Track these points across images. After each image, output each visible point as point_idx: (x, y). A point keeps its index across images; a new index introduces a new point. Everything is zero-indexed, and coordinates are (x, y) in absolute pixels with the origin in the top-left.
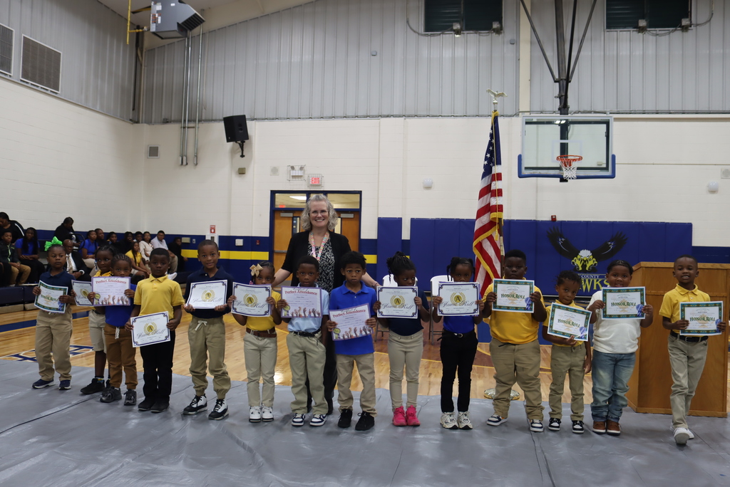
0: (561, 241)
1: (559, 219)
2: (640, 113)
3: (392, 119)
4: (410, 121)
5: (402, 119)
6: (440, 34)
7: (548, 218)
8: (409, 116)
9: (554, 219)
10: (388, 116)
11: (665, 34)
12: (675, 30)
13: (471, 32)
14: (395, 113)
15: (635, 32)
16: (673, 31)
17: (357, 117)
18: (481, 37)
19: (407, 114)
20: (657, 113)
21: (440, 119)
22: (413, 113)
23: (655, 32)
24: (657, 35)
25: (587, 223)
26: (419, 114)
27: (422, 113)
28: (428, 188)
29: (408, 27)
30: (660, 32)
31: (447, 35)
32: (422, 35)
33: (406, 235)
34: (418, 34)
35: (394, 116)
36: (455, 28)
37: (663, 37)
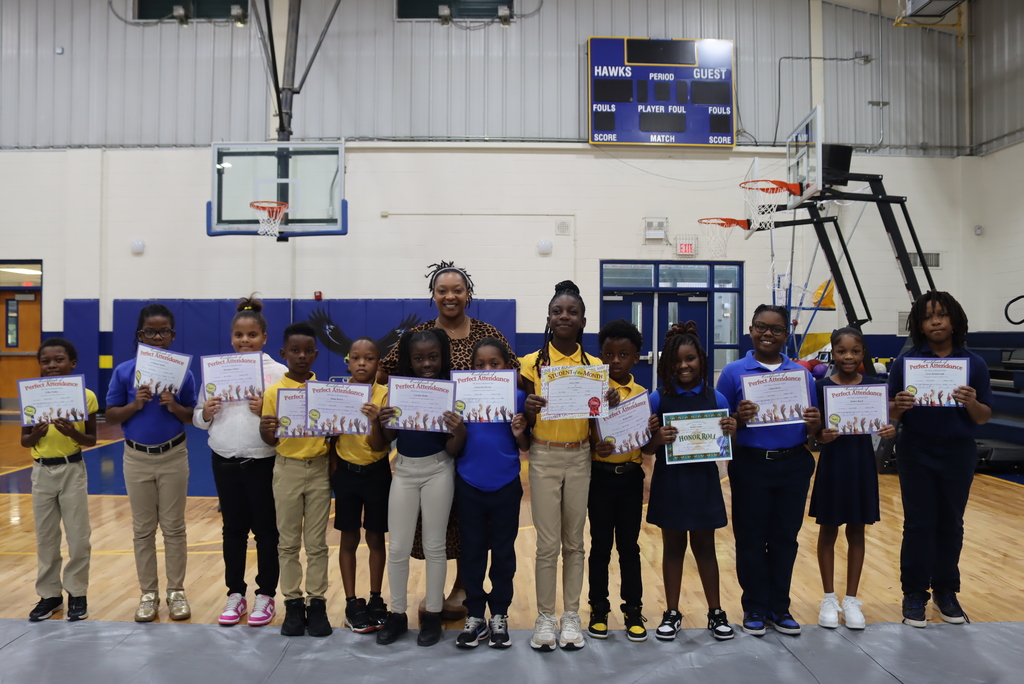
0: (328, 329)
1: (326, 296)
2: (443, 141)
3: (86, 150)
4: (112, 153)
5: (99, 151)
6: (157, 23)
7: (311, 297)
8: (112, 146)
9: (318, 297)
10: (80, 147)
11: (479, 28)
12: (492, 22)
13: (203, 20)
14: (92, 141)
15: (435, 24)
16: (487, 24)
17: (35, 147)
18: (217, 28)
19: (109, 142)
20: (467, 141)
21: (156, 152)
22: (117, 142)
23: (464, 24)
24: (468, 28)
25: (367, 303)
26: (126, 142)
27: (131, 142)
28: (139, 253)
29: (111, 12)
30: (472, 25)
31: (168, 25)
32: (131, 24)
33: (106, 324)
34: (126, 22)
35: (88, 146)
36: (175, 13)
37: (477, 32)
